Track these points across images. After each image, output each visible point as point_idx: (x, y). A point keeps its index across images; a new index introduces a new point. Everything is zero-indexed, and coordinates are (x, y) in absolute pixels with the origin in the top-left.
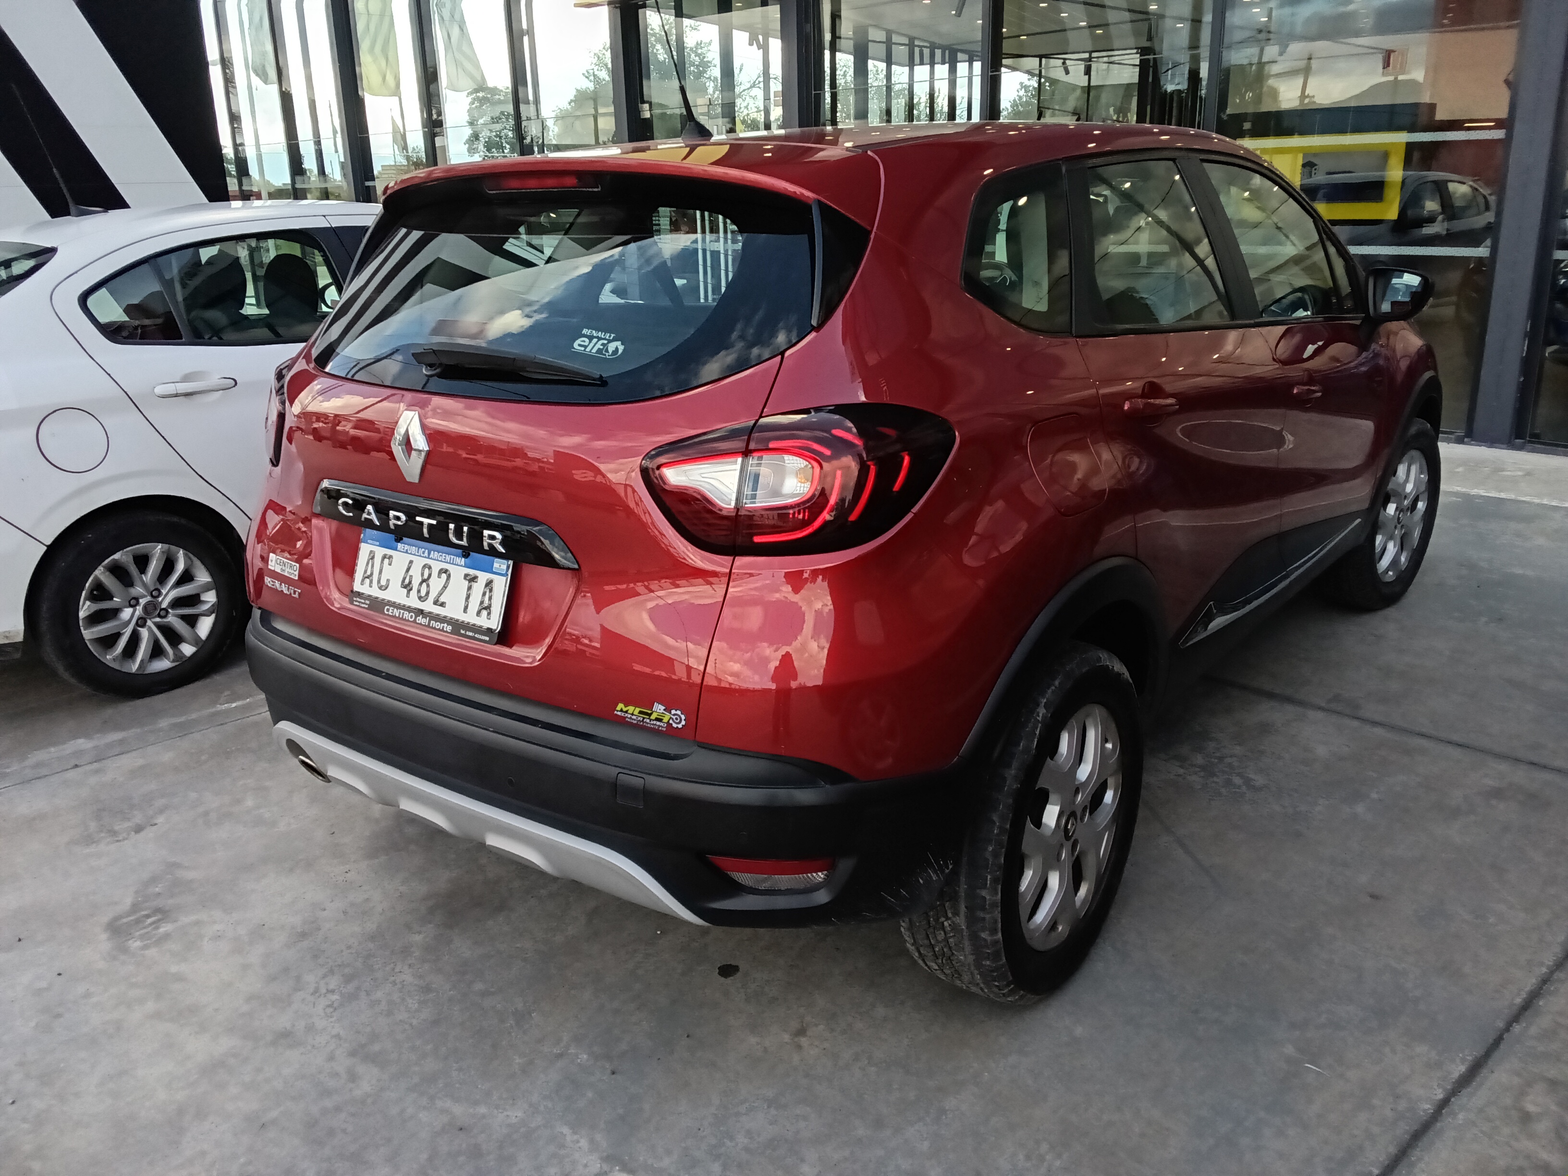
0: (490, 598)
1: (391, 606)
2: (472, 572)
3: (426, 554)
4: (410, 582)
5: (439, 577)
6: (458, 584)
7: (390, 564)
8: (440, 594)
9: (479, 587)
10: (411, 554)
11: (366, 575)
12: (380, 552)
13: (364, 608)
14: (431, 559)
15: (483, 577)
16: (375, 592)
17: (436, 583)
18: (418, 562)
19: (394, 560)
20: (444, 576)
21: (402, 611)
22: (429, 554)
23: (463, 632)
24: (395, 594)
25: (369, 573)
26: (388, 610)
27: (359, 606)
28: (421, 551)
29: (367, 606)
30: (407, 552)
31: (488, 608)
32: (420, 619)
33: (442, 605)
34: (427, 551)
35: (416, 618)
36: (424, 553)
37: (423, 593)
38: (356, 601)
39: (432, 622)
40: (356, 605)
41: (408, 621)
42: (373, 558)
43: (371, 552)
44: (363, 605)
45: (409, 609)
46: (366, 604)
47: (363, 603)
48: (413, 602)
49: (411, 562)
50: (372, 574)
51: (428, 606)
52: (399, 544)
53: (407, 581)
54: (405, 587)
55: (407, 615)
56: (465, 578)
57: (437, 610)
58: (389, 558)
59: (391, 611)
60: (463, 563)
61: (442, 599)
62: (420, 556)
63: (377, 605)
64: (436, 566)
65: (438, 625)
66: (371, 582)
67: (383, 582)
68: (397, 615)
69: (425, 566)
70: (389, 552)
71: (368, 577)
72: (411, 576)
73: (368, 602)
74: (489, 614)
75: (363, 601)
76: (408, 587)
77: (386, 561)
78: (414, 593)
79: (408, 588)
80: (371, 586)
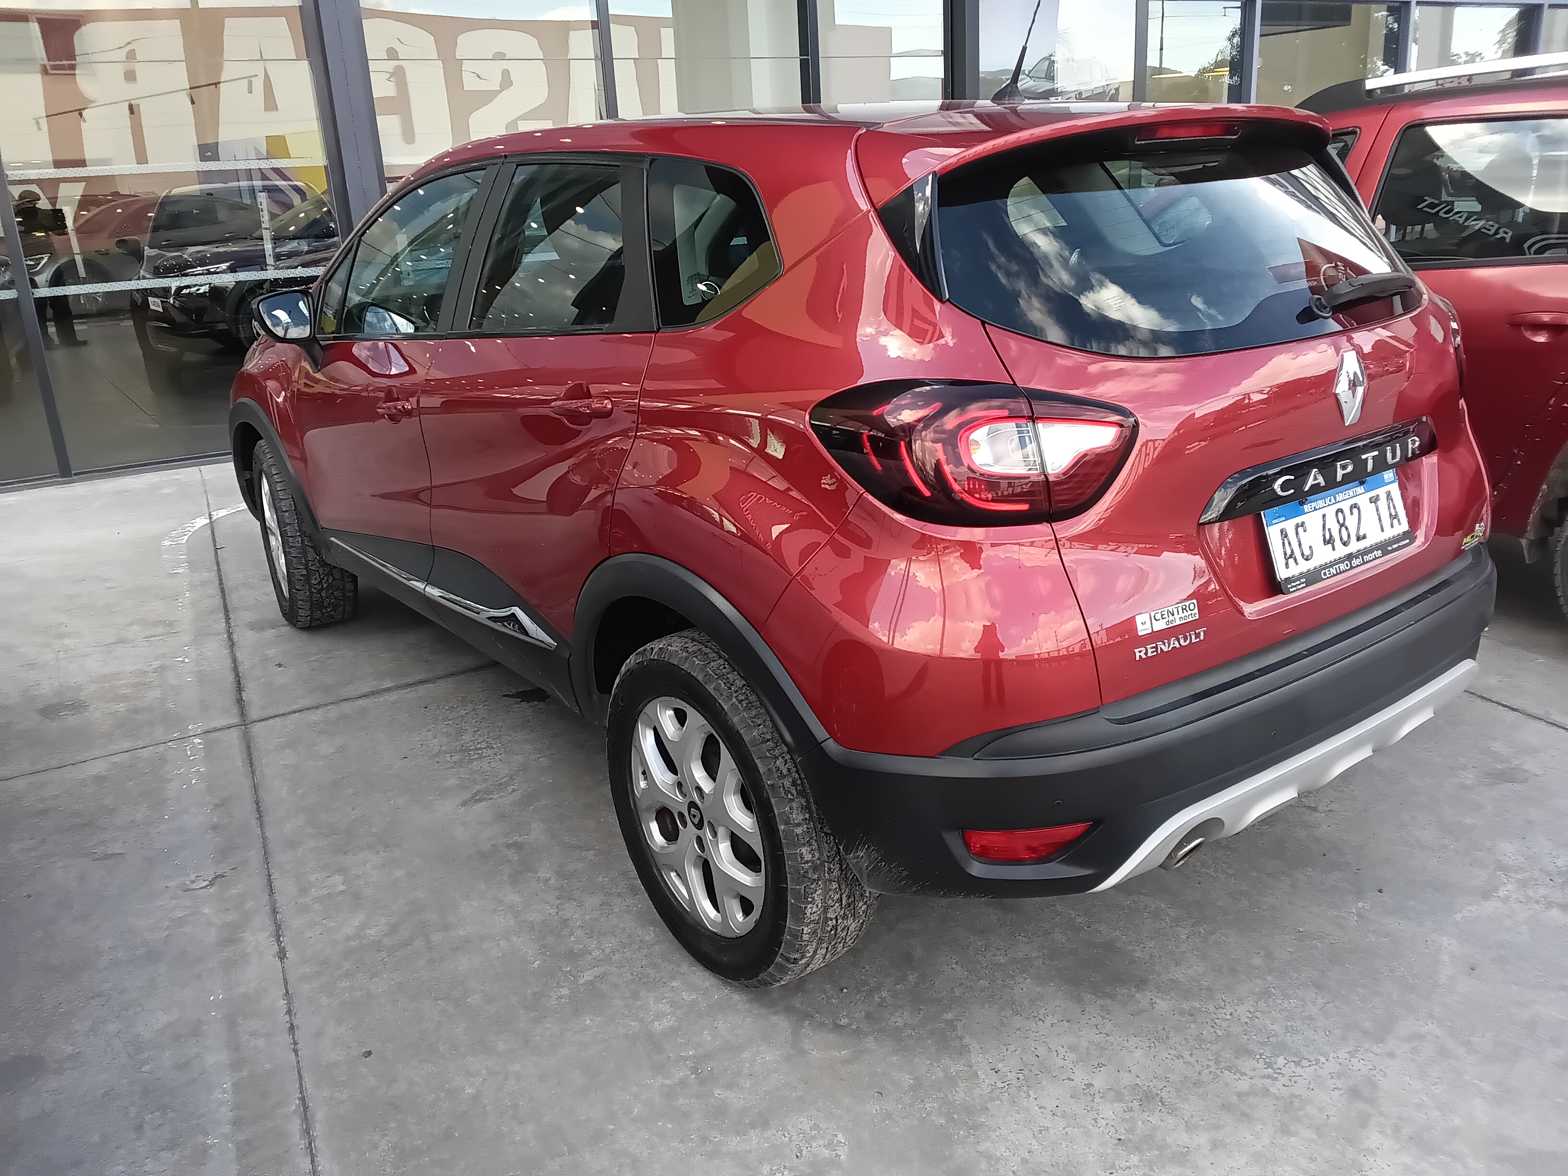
0: (1395, 508)
1: (1325, 569)
2: (1373, 493)
3: (1333, 501)
4: (1331, 536)
5: (1352, 513)
6: (1368, 509)
7: (1305, 531)
8: (1358, 528)
9: (1383, 503)
10: (1320, 508)
11: (1288, 556)
12: (1289, 525)
13: (1303, 588)
14: (1339, 502)
15: (1381, 492)
16: (1304, 566)
17: (1351, 521)
18: (1330, 511)
19: (1307, 525)
20: (1355, 511)
21: (1337, 566)
22: (1335, 499)
23: (1390, 548)
24: (1323, 555)
25: (1289, 552)
26: (1325, 574)
27: (1297, 590)
28: (1327, 500)
29: (1304, 585)
30: (1315, 509)
31: (1396, 516)
32: (1355, 562)
33: (1364, 537)
34: (1332, 497)
35: (1351, 564)
36: (1330, 500)
37: (1345, 538)
38: (1291, 588)
39: (1365, 557)
40: (1294, 591)
41: (1347, 570)
42: (1286, 536)
43: (1282, 531)
44: (1300, 587)
45: (1340, 560)
46: (1303, 583)
47: (1299, 585)
48: (1342, 551)
49: (1324, 516)
50: (1292, 551)
51: (1355, 546)
52: (1305, 506)
53: (1328, 537)
54: (1329, 543)
55: (1342, 567)
56: (1371, 502)
57: (1363, 545)
58: (1302, 526)
59: (1327, 573)
60: (1363, 491)
61: (1361, 534)
62: (1329, 505)
63: (1312, 577)
64: (1346, 506)
65: (1372, 556)
66: (1295, 560)
67: (1307, 552)
68: (1335, 573)
69: (1337, 512)
70: (1298, 520)
71: (1291, 557)
72: (1329, 530)
73: (1303, 580)
74: (1399, 521)
75: (1298, 582)
76: (1329, 541)
77: (1300, 529)
78: (1338, 543)
79: (1332, 541)
80: (1297, 563)
